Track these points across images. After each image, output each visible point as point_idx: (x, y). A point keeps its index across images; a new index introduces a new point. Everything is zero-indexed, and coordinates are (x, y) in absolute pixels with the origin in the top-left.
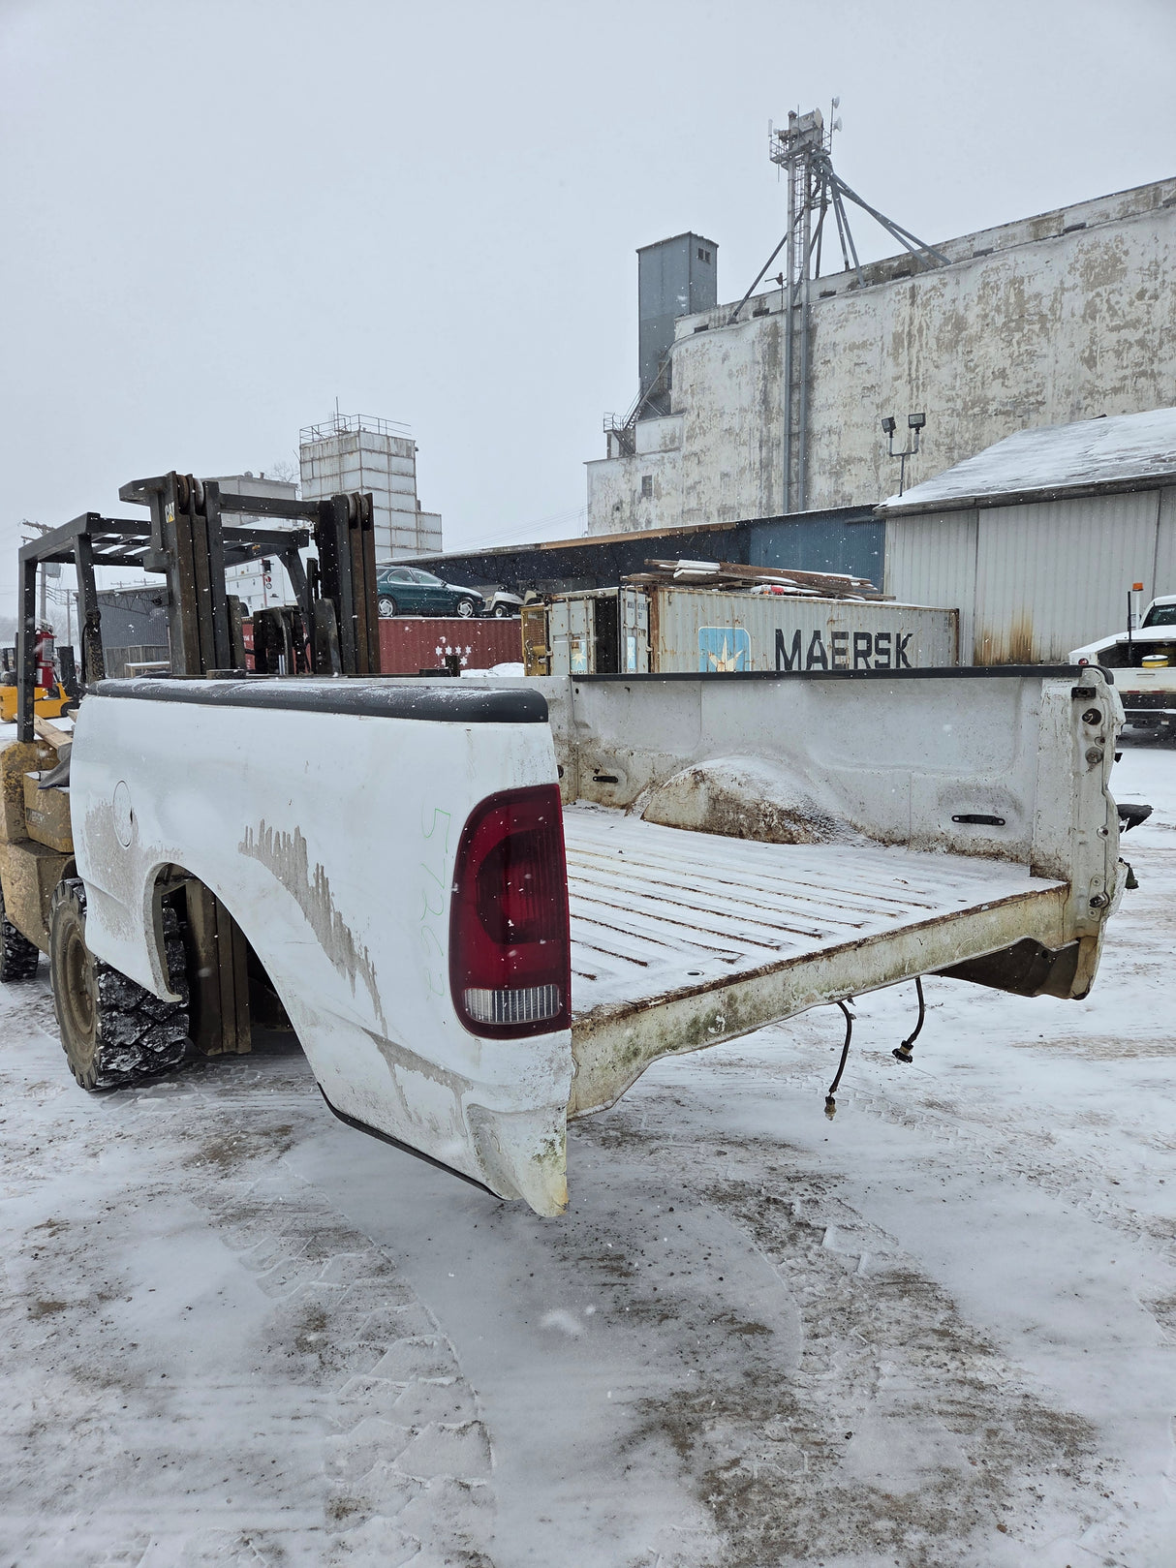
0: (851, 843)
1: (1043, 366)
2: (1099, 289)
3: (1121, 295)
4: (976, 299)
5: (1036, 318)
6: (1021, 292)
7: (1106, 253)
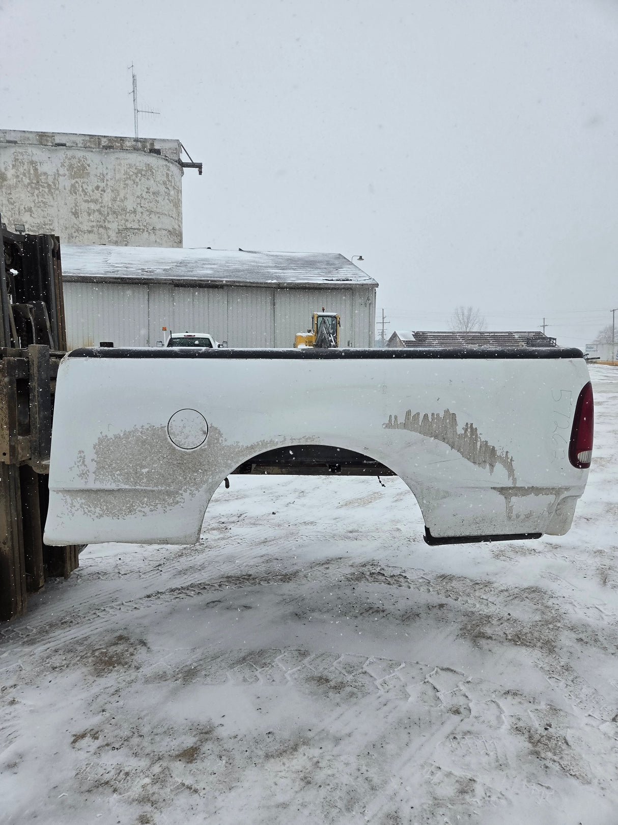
1: (52, 211)
2: (77, 180)
3: (88, 185)
4: (11, 166)
5: (46, 185)
7: (79, 163)
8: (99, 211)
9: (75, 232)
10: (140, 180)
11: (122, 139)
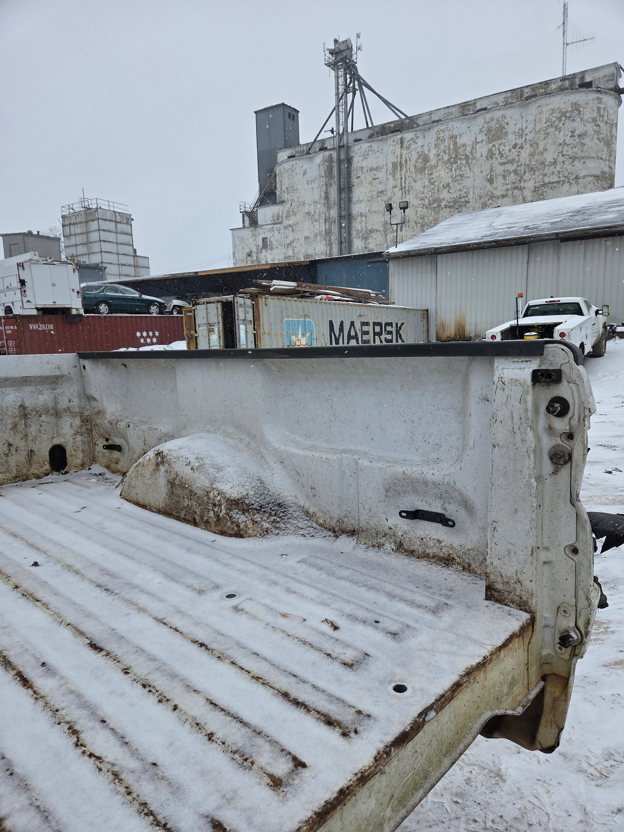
0: (302, 532)
1: (467, 183)
2: (494, 143)
3: (505, 146)
4: (434, 146)
5: (463, 157)
6: (455, 144)
7: (498, 124)
8: (515, 172)
9: (489, 200)
10: (563, 125)
11: (547, 83)
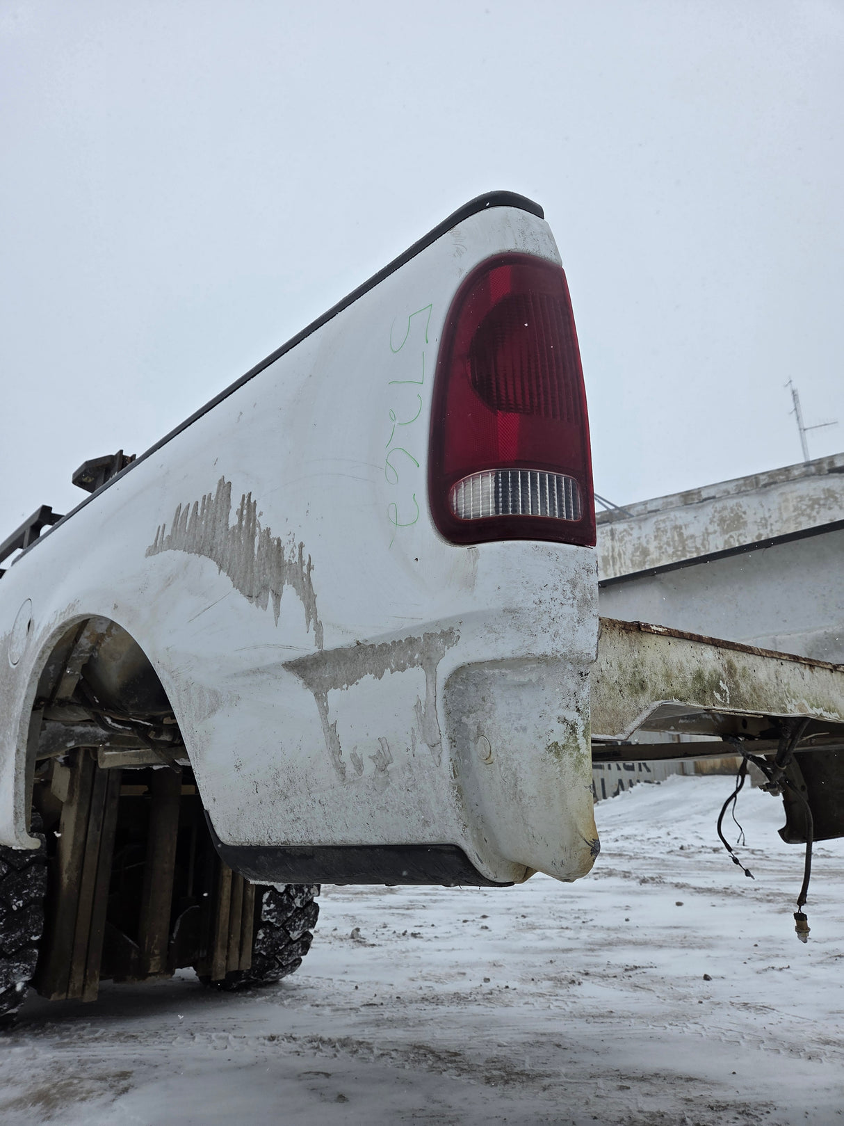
3: (746, 537)
4: (653, 538)
6: (681, 535)
7: (732, 513)
10: (818, 513)
11: (787, 469)
